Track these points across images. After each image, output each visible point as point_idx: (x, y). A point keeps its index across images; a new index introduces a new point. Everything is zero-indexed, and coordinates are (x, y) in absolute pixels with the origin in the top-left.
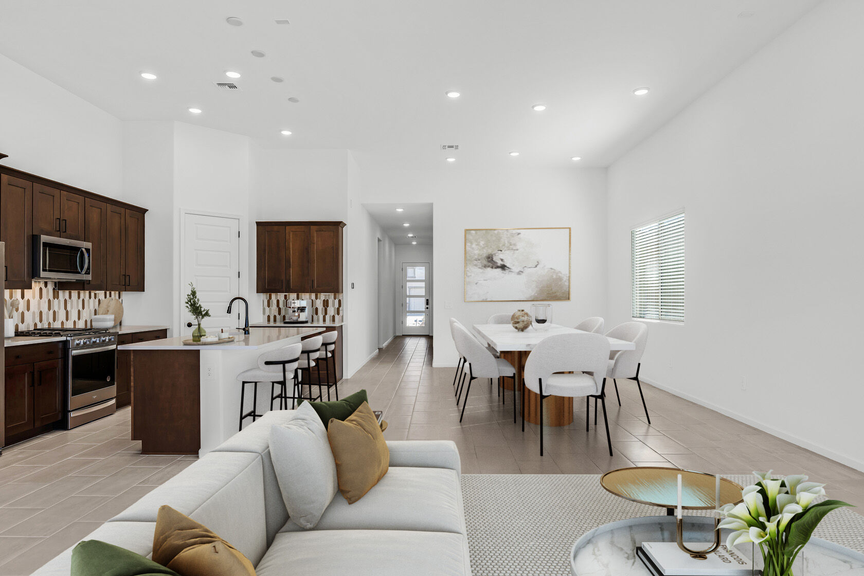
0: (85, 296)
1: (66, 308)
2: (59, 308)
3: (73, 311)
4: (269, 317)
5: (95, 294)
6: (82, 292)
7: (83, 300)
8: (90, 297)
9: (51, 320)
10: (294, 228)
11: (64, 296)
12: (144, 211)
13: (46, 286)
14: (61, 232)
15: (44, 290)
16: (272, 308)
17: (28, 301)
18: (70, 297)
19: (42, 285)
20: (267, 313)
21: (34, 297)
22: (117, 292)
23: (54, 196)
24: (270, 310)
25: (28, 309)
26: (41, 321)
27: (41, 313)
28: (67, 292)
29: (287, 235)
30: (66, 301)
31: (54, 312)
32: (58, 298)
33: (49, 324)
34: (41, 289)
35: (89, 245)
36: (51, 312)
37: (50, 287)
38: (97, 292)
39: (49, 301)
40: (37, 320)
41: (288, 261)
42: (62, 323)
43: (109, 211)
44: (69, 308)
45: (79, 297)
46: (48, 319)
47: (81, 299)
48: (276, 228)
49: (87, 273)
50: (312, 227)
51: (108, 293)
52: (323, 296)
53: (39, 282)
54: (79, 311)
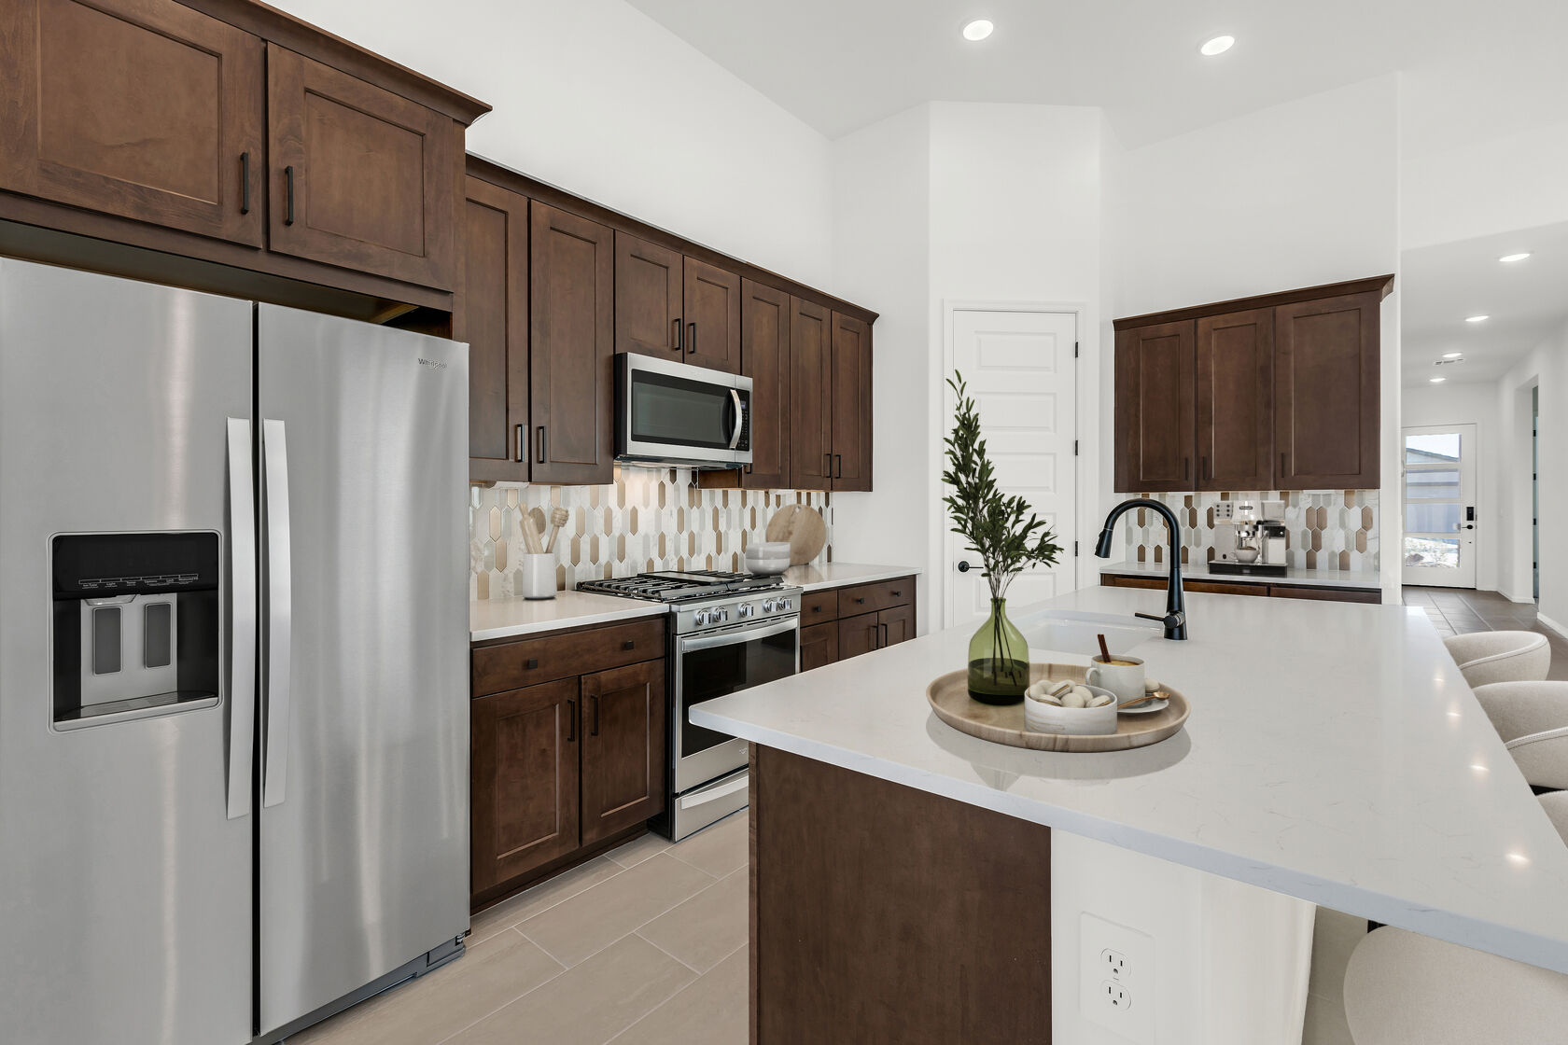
0: (756, 501)
1: (716, 527)
2: (702, 526)
3: (731, 533)
4: (1142, 550)
5: (778, 497)
6: (750, 493)
7: (753, 510)
8: (767, 504)
9: (685, 553)
10: (1219, 320)
11: (712, 499)
12: (871, 317)
13: (673, 478)
14: (684, 351)
15: (669, 486)
16: (1151, 529)
17: (634, 512)
18: (726, 504)
19: (666, 477)
20: (1138, 541)
21: (646, 504)
22: (823, 494)
23: (667, 268)
24: (1146, 534)
25: (634, 530)
26: (662, 554)
27: (662, 538)
28: (719, 492)
29: (1201, 344)
30: (716, 512)
31: (692, 537)
32: (699, 505)
33: (681, 561)
34: (662, 486)
35: (746, 382)
36: (685, 535)
37: (684, 478)
38: (780, 492)
39: (681, 512)
40: (654, 554)
41: (1202, 409)
42: (709, 559)
43: (795, 313)
44: (722, 528)
45: (744, 503)
46: (677, 551)
47: (749, 506)
48: (1167, 328)
49: (743, 446)
50: (1279, 309)
51: (804, 493)
52: (1306, 498)
53: (659, 470)
54: (744, 534)
